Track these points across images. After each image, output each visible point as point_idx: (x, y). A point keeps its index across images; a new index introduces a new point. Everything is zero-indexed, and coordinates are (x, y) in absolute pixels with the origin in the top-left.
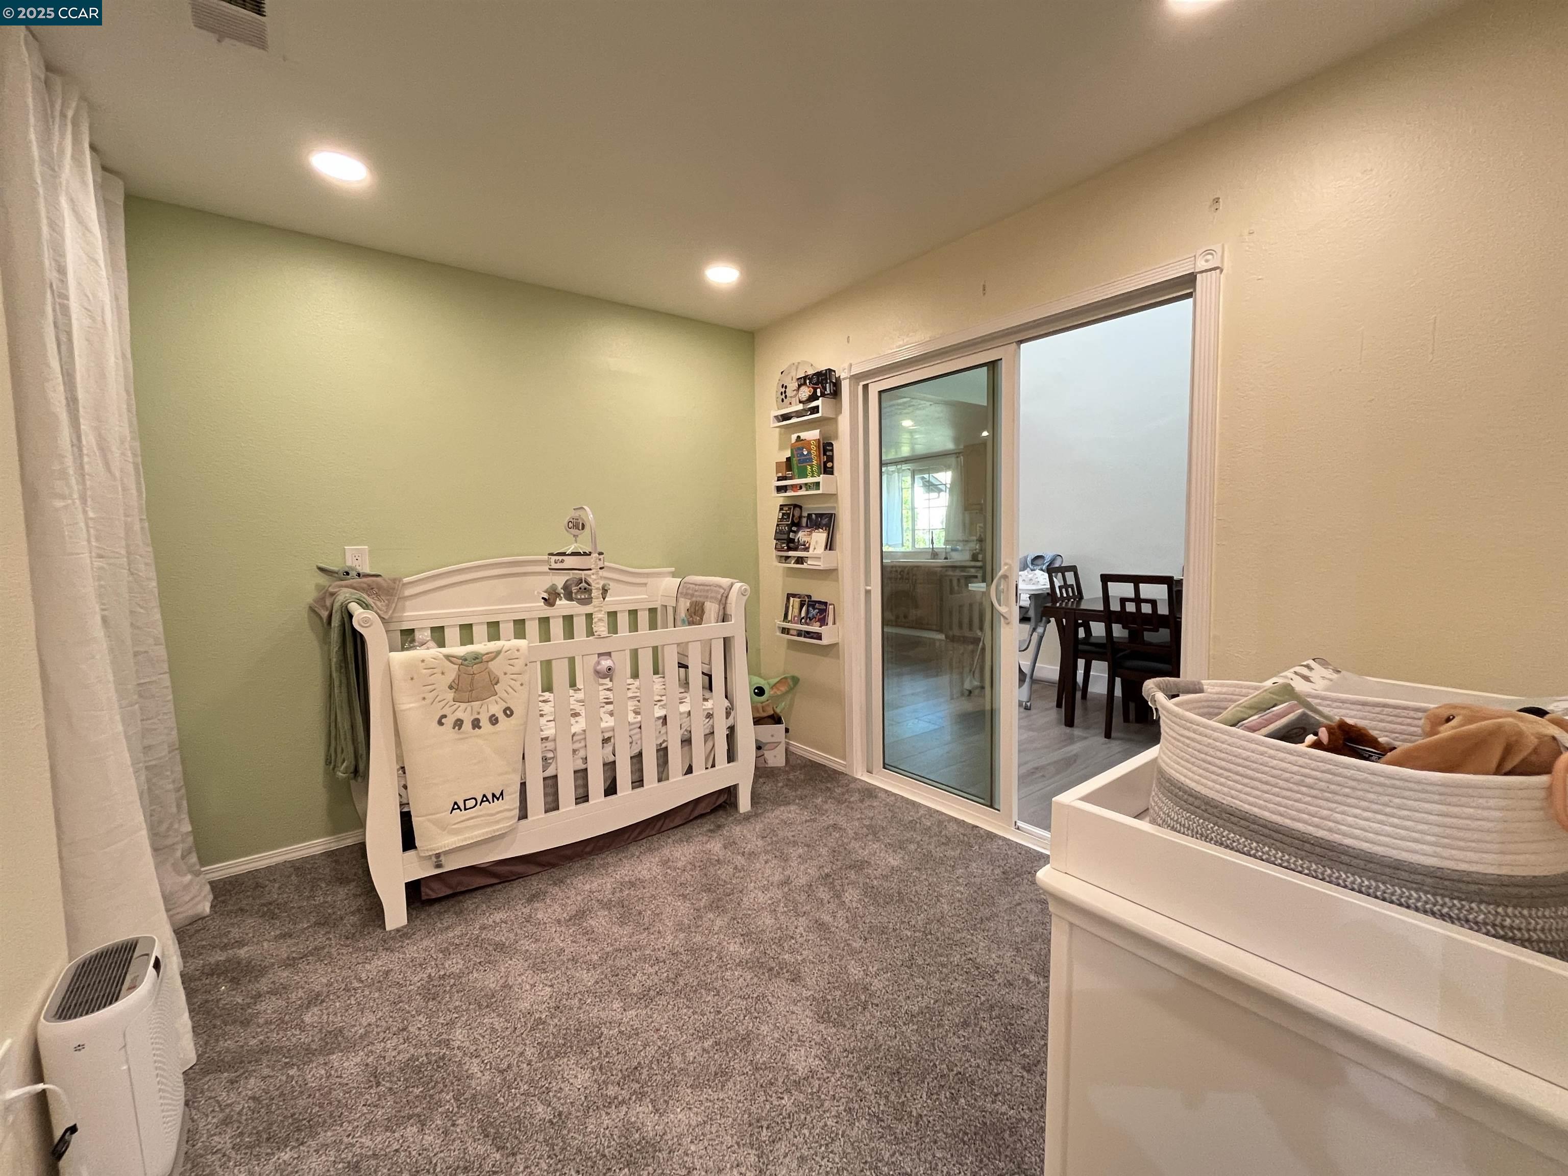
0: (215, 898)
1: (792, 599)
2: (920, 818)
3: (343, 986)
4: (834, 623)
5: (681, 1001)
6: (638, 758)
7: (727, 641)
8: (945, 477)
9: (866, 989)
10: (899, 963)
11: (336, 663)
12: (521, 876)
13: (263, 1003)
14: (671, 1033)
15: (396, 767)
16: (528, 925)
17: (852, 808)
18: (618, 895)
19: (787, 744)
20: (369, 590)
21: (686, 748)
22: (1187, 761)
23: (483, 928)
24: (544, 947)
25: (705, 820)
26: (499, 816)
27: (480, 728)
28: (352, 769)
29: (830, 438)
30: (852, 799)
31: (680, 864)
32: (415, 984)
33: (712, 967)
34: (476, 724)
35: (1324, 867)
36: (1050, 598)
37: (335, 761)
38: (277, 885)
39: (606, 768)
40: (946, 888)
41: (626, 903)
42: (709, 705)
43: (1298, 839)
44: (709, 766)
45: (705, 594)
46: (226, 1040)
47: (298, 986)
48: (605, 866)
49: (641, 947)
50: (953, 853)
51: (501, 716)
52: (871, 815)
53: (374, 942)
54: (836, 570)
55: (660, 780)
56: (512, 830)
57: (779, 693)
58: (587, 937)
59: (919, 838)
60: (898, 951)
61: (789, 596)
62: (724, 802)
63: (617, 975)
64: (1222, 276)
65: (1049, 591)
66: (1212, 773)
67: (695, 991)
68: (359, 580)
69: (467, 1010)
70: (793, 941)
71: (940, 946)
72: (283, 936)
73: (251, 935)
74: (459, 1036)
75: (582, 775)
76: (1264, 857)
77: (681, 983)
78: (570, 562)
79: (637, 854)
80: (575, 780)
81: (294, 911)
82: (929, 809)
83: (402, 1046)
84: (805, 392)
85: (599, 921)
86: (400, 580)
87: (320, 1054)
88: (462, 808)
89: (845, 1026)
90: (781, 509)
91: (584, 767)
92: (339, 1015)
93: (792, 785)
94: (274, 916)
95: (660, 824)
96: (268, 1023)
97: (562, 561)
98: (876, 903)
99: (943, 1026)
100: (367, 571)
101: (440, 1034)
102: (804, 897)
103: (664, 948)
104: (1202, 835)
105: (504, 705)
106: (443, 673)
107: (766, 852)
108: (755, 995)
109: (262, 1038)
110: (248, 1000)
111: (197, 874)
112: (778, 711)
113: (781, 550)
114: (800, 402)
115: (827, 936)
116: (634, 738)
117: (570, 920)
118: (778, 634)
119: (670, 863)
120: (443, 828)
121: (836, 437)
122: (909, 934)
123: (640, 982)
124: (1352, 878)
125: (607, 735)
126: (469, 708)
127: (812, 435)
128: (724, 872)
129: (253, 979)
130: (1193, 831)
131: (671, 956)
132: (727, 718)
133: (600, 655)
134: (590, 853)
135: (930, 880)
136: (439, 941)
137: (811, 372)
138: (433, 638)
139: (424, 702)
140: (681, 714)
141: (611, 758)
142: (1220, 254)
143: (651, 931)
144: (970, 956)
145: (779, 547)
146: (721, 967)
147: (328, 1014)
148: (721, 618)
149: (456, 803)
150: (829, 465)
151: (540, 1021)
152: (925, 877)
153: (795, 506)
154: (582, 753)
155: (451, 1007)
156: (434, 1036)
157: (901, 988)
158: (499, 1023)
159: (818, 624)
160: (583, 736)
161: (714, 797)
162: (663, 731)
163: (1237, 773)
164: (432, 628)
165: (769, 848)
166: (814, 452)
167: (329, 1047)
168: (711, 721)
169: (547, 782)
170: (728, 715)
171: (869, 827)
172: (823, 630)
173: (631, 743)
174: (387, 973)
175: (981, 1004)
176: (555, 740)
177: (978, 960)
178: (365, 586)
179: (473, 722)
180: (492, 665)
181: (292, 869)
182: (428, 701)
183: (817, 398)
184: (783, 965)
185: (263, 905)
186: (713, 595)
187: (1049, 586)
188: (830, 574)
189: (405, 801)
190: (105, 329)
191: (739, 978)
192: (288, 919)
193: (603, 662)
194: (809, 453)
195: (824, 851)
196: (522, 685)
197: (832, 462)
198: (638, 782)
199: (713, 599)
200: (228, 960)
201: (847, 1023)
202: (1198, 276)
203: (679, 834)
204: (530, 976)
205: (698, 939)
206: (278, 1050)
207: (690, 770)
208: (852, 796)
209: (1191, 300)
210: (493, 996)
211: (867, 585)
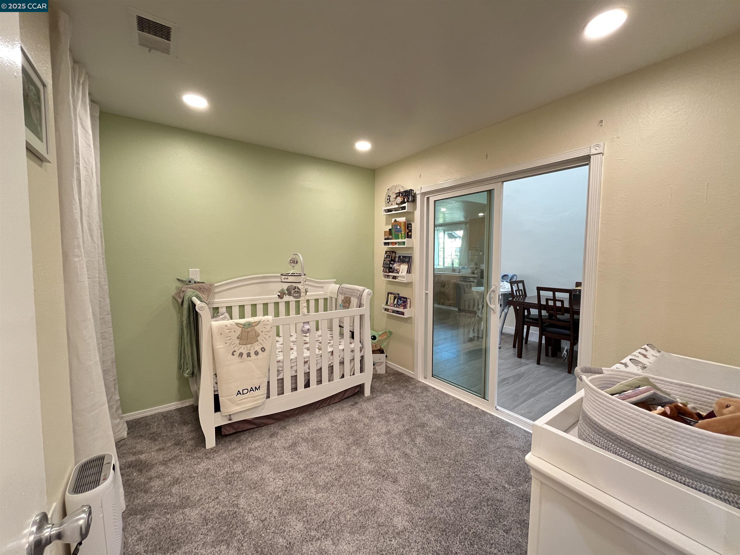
0: (129, 429)
1: (390, 295)
2: (450, 403)
3: (188, 475)
4: (410, 308)
5: (342, 490)
6: (320, 370)
7: (361, 317)
8: (460, 233)
9: (428, 488)
10: (443, 476)
11: (186, 324)
12: (266, 424)
13: (153, 482)
14: (338, 505)
15: (213, 374)
16: (270, 449)
17: (418, 396)
18: (311, 435)
19: (386, 362)
20: (200, 289)
21: (342, 366)
22: (599, 412)
23: (250, 449)
24: (278, 460)
25: (349, 400)
26: (258, 397)
27: (250, 357)
28: (191, 373)
29: (410, 221)
30: (418, 391)
31: (338, 421)
32: (221, 476)
33: (356, 474)
34: (249, 355)
35: (667, 470)
36: (510, 295)
37: (183, 368)
38: (156, 424)
39: (305, 375)
40: (464, 439)
41: (315, 440)
42: (352, 346)
43: (655, 457)
44: (352, 374)
45: (351, 293)
46: (138, 500)
47: (168, 475)
48: (304, 421)
49: (322, 462)
50: (466, 421)
51: (260, 351)
52: (427, 400)
53: (201, 455)
54: (412, 283)
55: (329, 381)
56: (263, 403)
57: (383, 339)
58: (298, 456)
59: (450, 413)
60: (442, 469)
61: (388, 294)
62: (358, 391)
63: (312, 476)
64: (603, 157)
65: (511, 292)
66: (612, 420)
67: (349, 485)
68: (196, 285)
69: (245, 490)
70: (393, 462)
71: (462, 467)
72: (160, 450)
73: (146, 448)
74: (242, 502)
75: (295, 378)
76: (637, 462)
77: (342, 481)
78: (291, 279)
79: (319, 415)
80: (292, 380)
81: (164, 437)
82: (454, 398)
83: (217, 506)
84: (399, 200)
85: (303, 448)
86: (213, 285)
87: (180, 508)
88: (242, 393)
89: (419, 506)
90: (386, 253)
91: (295, 374)
92: (187, 489)
93: (390, 383)
94: (155, 440)
95: (329, 401)
96: (156, 492)
97: (287, 278)
98: (431, 445)
99: (465, 508)
100: (199, 281)
101: (234, 501)
102: (397, 440)
103: (334, 463)
104: (606, 447)
105: (262, 346)
106: (235, 332)
107: (378, 417)
108: (377, 489)
109: (154, 499)
110: (146, 481)
111: (121, 418)
112: (382, 347)
113: (386, 272)
114: (397, 204)
115: (409, 460)
116: (318, 361)
117: (289, 447)
118: (383, 311)
119: (334, 421)
120: (233, 403)
121: (413, 221)
122: (447, 461)
123: (323, 480)
124: (680, 477)
125: (306, 360)
126: (246, 348)
127: (402, 220)
128: (360, 426)
129: (148, 470)
130: (601, 445)
131: (337, 468)
132: (361, 352)
133: (304, 323)
134: (297, 414)
135: (456, 434)
136: (230, 455)
137: (402, 190)
138: (227, 312)
139: (226, 345)
140: (340, 350)
141: (308, 371)
142: (602, 147)
143: (327, 454)
144: (477, 473)
145: (385, 270)
146: (360, 474)
147: (183, 489)
148: (358, 306)
149: (239, 391)
150: (410, 234)
151: (278, 497)
152: (453, 433)
153: (393, 252)
154: (295, 368)
155: (238, 488)
156: (231, 502)
157: (445, 488)
158: (260, 497)
159: (402, 307)
160: (295, 360)
161: (354, 389)
162: (331, 358)
163: (625, 422)
164: (226, 307)
165: (380, 415)
166: (403, 228)
167: (184, 505)
168: (353, 354)
169: (279, 381)
170: (361, 350)
171: (426, 406)
172: (405, 311)
173: (317, 364)
174: (208, 470)
175: (483, 498)
176: (283, 362)
177: (481, 476)
178: (198, 287)
179: (247, 354)
180: (256, 328)
181: (162, 417)
182: (228, 344)
183: (405, 203)
184: (388, 474)
185: (150, 434)
186: (355, 294)
187: (510, 290)
188: (409, 284)
189: (216, 389)
190: (93, 176)
191: (369, 480)
192: (162, 442)
193: (305, 326)
194: (400, 228)
195: (405, 417)
196: (269, 337)
197: (411, 232)
198: (320, 382)
199: (354, 296)
200: (136, 460)
201: (420, 504)
202: (592, 156)
203: (338, 406)
204: (273, 475)
205: (349, 459)
206: (161, 505)
207: (343, 376)
208: (417, 390)
209: (588, 166)
210: (256, 483)
211: (426, 290)
